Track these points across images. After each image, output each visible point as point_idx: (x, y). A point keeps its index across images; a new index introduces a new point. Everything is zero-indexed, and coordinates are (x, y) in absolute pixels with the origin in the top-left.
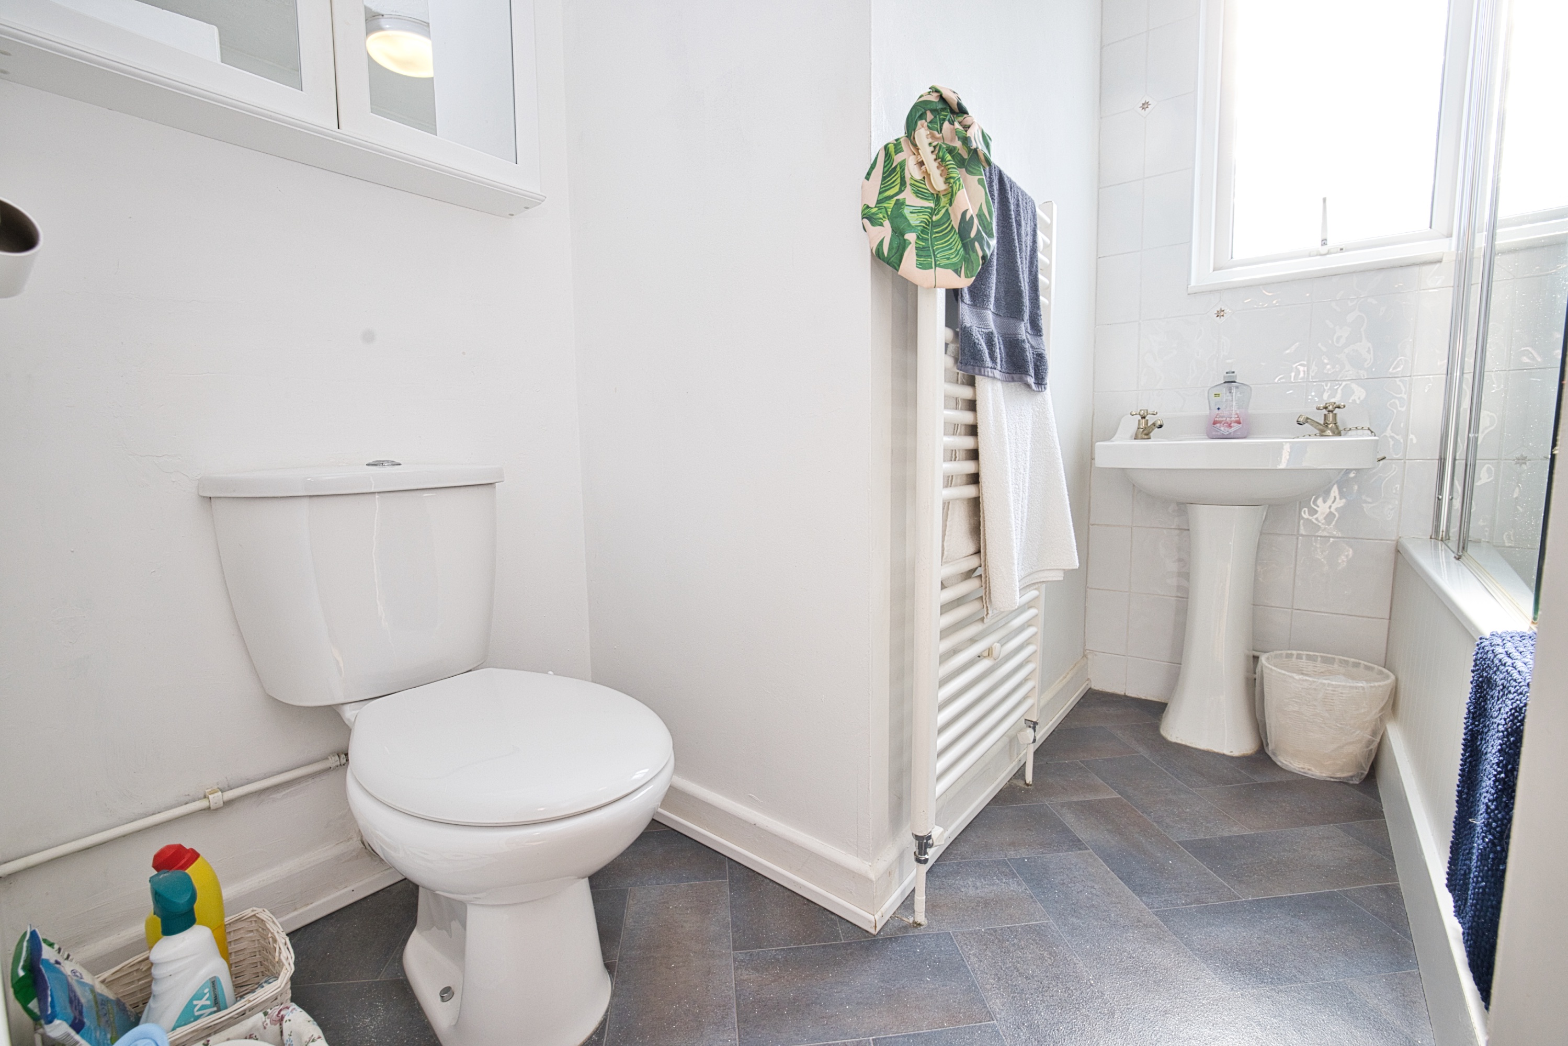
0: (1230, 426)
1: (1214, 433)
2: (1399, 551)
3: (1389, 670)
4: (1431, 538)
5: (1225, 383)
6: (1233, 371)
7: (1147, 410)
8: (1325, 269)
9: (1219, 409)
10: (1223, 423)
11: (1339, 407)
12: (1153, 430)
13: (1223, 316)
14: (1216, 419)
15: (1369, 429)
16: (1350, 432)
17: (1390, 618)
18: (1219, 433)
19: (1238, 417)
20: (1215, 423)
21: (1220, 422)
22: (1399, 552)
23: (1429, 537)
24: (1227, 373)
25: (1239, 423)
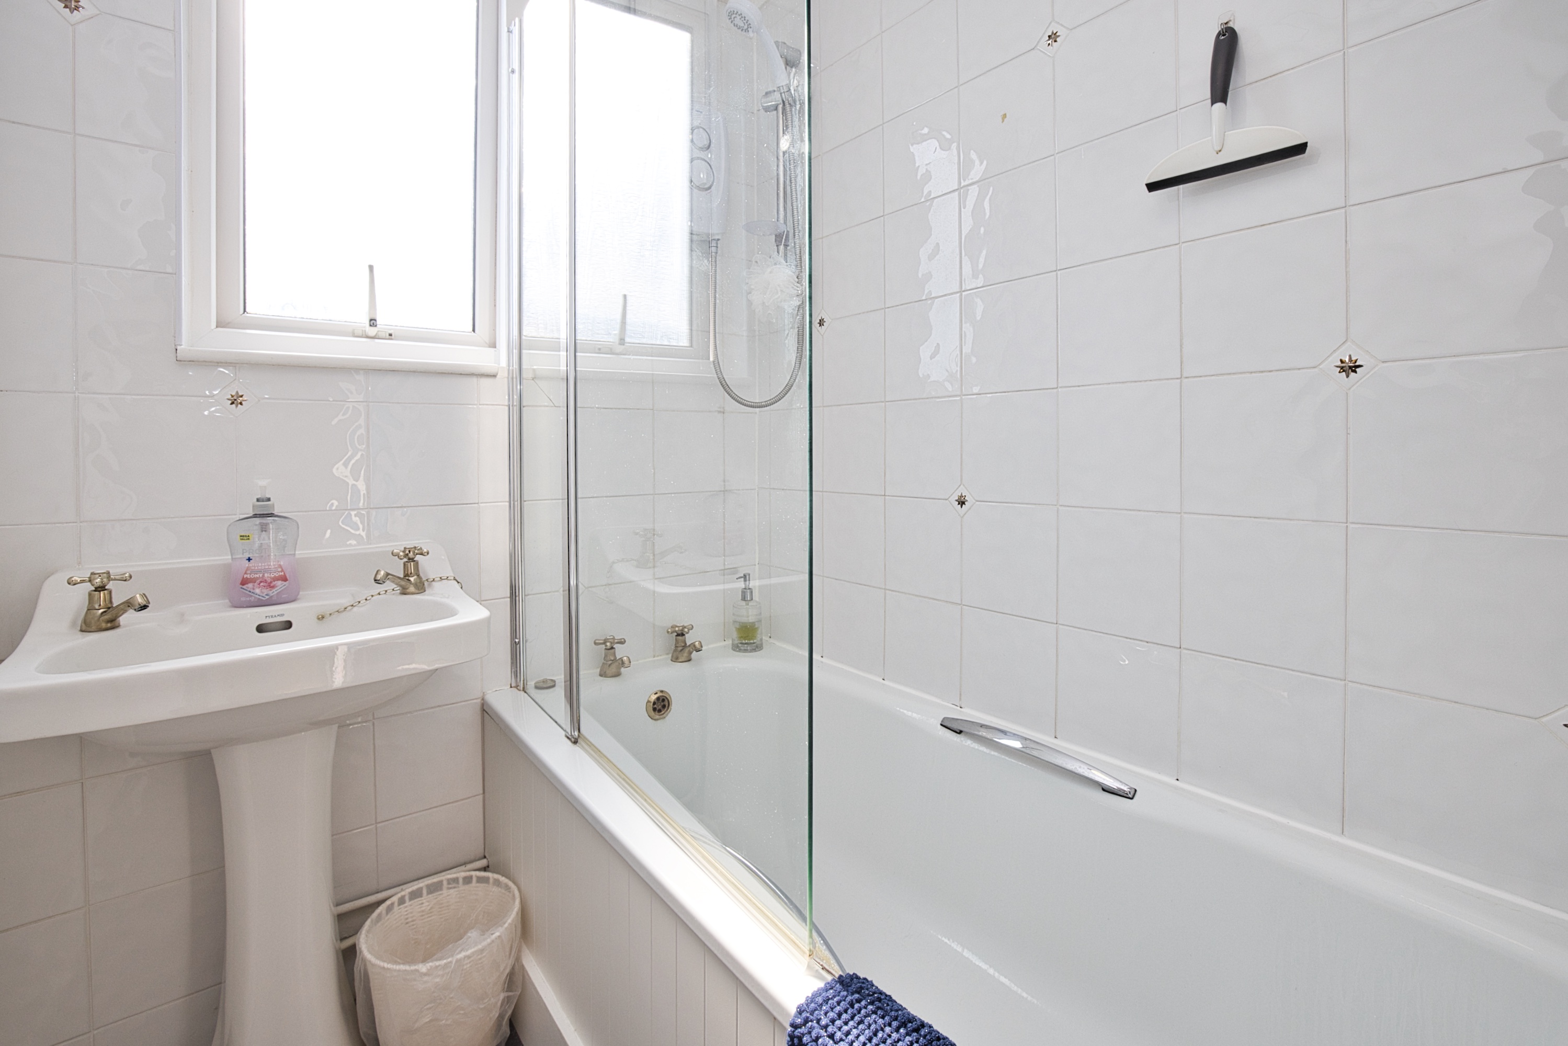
0: (270, 586)
1: (243, 599)
2: (484, 710)
3: (507, 877)
4: (511, 687)
5: (255, 516)
6: (268, 496)
7: (108, 573)
8: (382, 361)
9: (249, 559)
10: (258, 581)
11: (422, 554)
12: (125, 612)
13: (241, 404)
14: (245, 576)
15: (455, 579)
16: (433, 583)
17: (484, 793)
18: (252, 599)
19: (282, 571)
20: (244, 582)
21: (253, 581)
22: (486, 711)
23: (510, 686)
24: (258, 500)
25: (284, 579)
